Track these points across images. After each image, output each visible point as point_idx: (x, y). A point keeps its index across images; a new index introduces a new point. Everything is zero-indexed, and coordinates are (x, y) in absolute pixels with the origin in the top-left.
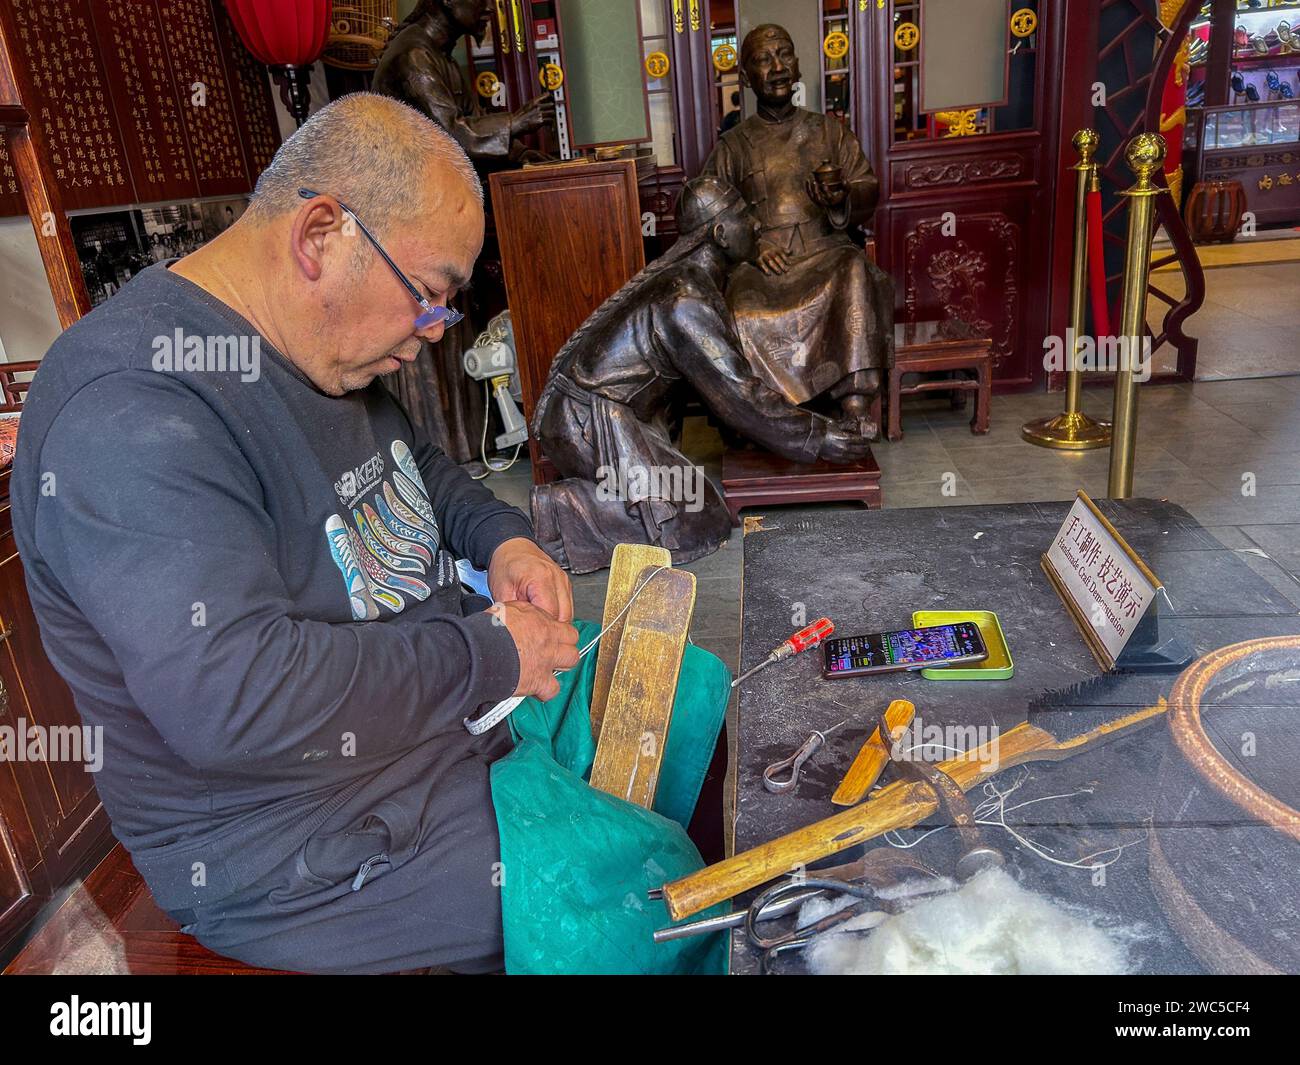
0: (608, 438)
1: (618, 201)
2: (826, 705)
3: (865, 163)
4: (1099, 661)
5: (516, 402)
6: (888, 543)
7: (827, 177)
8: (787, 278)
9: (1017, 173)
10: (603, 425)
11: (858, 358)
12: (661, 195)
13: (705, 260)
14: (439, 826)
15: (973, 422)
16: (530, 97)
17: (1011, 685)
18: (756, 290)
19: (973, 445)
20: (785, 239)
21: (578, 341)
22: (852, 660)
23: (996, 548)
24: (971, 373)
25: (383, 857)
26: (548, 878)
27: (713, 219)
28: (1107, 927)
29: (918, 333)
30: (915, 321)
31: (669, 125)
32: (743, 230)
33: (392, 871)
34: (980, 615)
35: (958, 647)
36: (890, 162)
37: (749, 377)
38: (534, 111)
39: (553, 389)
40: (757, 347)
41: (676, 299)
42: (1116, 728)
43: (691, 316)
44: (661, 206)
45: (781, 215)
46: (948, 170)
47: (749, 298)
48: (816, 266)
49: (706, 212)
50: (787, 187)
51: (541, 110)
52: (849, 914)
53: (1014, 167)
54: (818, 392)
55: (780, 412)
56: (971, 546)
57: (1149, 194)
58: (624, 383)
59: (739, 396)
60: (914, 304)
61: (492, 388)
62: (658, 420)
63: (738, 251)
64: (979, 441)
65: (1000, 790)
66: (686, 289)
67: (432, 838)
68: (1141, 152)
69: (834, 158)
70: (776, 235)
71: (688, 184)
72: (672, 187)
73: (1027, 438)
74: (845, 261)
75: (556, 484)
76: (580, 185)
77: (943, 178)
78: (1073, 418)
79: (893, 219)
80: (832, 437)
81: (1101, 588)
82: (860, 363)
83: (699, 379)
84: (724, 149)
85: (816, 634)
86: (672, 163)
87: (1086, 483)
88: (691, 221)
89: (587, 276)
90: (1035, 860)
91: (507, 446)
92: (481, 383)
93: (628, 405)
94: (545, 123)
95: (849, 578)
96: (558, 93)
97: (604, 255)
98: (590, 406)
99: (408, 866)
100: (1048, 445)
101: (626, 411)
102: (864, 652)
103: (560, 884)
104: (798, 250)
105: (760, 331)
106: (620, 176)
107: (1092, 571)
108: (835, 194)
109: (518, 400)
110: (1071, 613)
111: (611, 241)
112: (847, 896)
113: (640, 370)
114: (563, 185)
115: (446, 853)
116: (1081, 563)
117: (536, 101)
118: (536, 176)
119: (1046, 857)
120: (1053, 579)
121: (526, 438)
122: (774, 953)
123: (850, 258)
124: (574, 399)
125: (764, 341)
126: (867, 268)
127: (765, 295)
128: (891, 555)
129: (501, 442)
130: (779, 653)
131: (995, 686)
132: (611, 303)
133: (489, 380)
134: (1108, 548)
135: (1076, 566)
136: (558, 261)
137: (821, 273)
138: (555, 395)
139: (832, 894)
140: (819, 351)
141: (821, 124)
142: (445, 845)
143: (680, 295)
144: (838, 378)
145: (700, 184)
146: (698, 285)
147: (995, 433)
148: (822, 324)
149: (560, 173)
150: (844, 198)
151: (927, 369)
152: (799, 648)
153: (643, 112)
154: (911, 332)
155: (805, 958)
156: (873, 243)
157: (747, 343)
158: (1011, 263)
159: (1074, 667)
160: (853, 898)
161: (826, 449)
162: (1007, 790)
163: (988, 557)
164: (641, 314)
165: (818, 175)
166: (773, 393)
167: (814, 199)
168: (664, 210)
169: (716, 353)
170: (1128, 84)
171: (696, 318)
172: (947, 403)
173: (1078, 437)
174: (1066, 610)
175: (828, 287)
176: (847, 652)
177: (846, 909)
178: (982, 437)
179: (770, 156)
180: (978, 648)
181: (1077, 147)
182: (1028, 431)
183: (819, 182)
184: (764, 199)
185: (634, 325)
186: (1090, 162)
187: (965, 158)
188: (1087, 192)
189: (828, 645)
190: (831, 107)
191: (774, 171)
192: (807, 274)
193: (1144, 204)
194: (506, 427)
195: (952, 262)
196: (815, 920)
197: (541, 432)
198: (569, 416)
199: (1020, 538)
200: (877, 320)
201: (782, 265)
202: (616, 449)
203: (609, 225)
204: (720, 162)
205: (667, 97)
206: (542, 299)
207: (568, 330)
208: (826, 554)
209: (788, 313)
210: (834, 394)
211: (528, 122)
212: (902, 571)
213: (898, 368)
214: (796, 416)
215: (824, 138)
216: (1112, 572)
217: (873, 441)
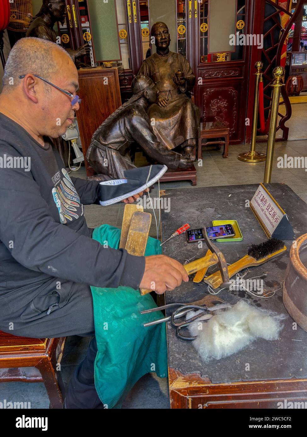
0: (112, 161)
1: (112, 82)
2: (189, 251)
3: (191, 71)
4: (267, 235)
5: (79, 148)
6: (204, 199)
7: (179, 75)
8: (167, 108)
9: (238, 74)
10: (110, 157)
11: (189, 135)
12: (125, 79)
13: (141, 103)
14: (74, 294)
15: (223, 154)
16: (80, 45)
17: (242, 243)
18: (157, 112)
19: (223, 161)
20: (166, 95)
21: (101, 129)
22: (196, 237)
23: (235, 199)
24: (223, 139)
25: (57, 304)
26: (108, 310)
27: (144, 89)
28: (273, 316)
29: (207, 125)
30: (206, 122)
31: (127, 55)
32: (154, 93)
33: (59, 308)
34: (232, 221)
35: (226, 232)
36: (199, 70)
37: (156, 142)
38: (82, 50)
39: (93, 145)
40: (158, 131)
41: (133, 116)
42: (272, 256)
43: (138, 122)
44: (125, 83)
45: (165, 87)
46: (216, 73)
47: (155, 115)
48: (176, 105)
49: (142, 87)
50: (166, 78)
51: (85, 49)
52: (201, 315)
53: (237, 72)
54: (177, 146)
55: (166, 153)
56: (228, 199)
57: (279, 86)
58: (116, 143)
59: (154, 148)
60: (205, 116)
61: (71, 143)
62: (127, 155)
63: (152, 100)
64: (225, 160)
65: (241, 275)
66: (136, 112)
67: (72, 298)
68: (278, 72)
69: (181, 69)
70: (163, 94)
71: (136, 77)
72: (129, 76)
73: (239, 159)
74: (185, 103)
75: (95, 176)
76: (99, 76)
77: (215, 76)
78: (253, 153)
79: (199, 89)
80: (182, 161)
81: (267, 213)
82: (190, 136)
83: (141, 142)
84: (146, 64)
85: (184, 229)
86: (129, 68)
87: (256, 173)
88: (137, 90)
89: (103, 107)
90: (251, 296)
91: (77, 162)
92: (67, 142)
93: (118, 150)
94: (86, 55)
95: (193, 210)
96: (90, 42)
97: (108, 100)
98: (106, 151)
99: (64, 307)
100: (245, 161)
101: (117, 152)
102: (199, 234)
103: (112, 312)
104: (170, 99)
105: (159, 125)
106: (113, 74)
107: (265, 208)
108: (182, 81)
109: (80, 147)
110: (258, 220)
111: (110, 95)
112: (200, 310)
113: (122, 139)
114: (93, 76)
115: (76, 303)
116: (261, 205)
117: (83, 46)
118: (85, 73)
119: (255, 295)
120: (253, 209)
121: (83, 160)
122: (180, 328)
123: (187, 102)
124: (100, 148)
125: (160, 129)
126: (192, 106)
127: (160, 114)
128: (205, 202)
129: (75, 161)
130: (174, 235)
131: (237, 243)
132: (111, 117)
133: (70, 141)
134: (269, 201)
135: (260, 206)
136: (92, 102)
137: (178, 107)
138: (93, 147)
139: (196, 310)
140: (177, 132)
141: (177, 57)
142: (76, 301)
143: (134, 115)
144: (183, 141)
145: (140, 78)
146: (139, 111)
147: (230, 157)
148: (178, 123)
149: (92, 72)
150: (185, 82)
151: (210, 138)
152: (180, 233)
153: (119, 50)
154: (204, 125)
155: (189, 329)
156: (193, 97)
157: (155, 129)
158: (235, 103)
159: (260, 237)
160: (201, 310)
161: (180, 164)
162: (243, 275)
163: (233, 203)
164: (121, 121)
165: (177, 75)
166: (164, 147)
167: (175, 83)
168: (126, 84)
169: (146, 134)
170: (272, 46)
171: (139, 122)
172: (215, 148)
173: (254, 159)
174: (256, 219)
175: (180, 112)
176: (194, 234)
177: (200, 314)
178: (226, 159)
179: (161, 67)
180: (233, 232)
181: (256, 67)
182: (239, 157)
183: (177, 77)
184: (159, 82)
185: (119, 124)
186: (260, 72)
187: (221, 69)
188: (259, 82)
189: (188, 232)
190: (180, 51)
191: (162, 72)
192: (173, 107)
193: (278, 89)
194: (76, 156)
195: (217, 103)
196: (191, 318)
197: (89, 159)
198: (99, 154)
199: (242, 196)
200: (195, 122)
201: (165, 104)
202: (114, 165)
203: (109, 90)
204: (145, 69)
205: (126, 45)
206: (88, 114)
207: (97, 125)
208: (185, 202)
209: (168, 120)
210: (182, 146)
211: (81, 54)
212: (208, 207)
213: (201, 137)
214: (171, 154)
215: (178, 62)
216: (271, 208)
217: (194, 161)
